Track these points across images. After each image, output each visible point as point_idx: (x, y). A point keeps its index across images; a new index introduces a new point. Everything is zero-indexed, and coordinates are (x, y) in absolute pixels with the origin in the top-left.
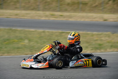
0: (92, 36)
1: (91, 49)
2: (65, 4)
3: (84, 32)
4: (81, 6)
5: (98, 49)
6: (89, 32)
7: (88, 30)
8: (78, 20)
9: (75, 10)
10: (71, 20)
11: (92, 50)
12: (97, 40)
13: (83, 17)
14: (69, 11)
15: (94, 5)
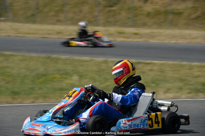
0: (190, 69)
1: (189, 91)
2: (142, 14)
3: (176, 63)
4: (171, 17)
5: (201, 92)
6: (184, 63)
7: (183, 59)
8: (166, 42)
9: (160, 25)
10: (152, 41)
11: (190, 93)
12: (198, 76)
13: (174, 37)
14: (150, 27)
15: (194, 16)
